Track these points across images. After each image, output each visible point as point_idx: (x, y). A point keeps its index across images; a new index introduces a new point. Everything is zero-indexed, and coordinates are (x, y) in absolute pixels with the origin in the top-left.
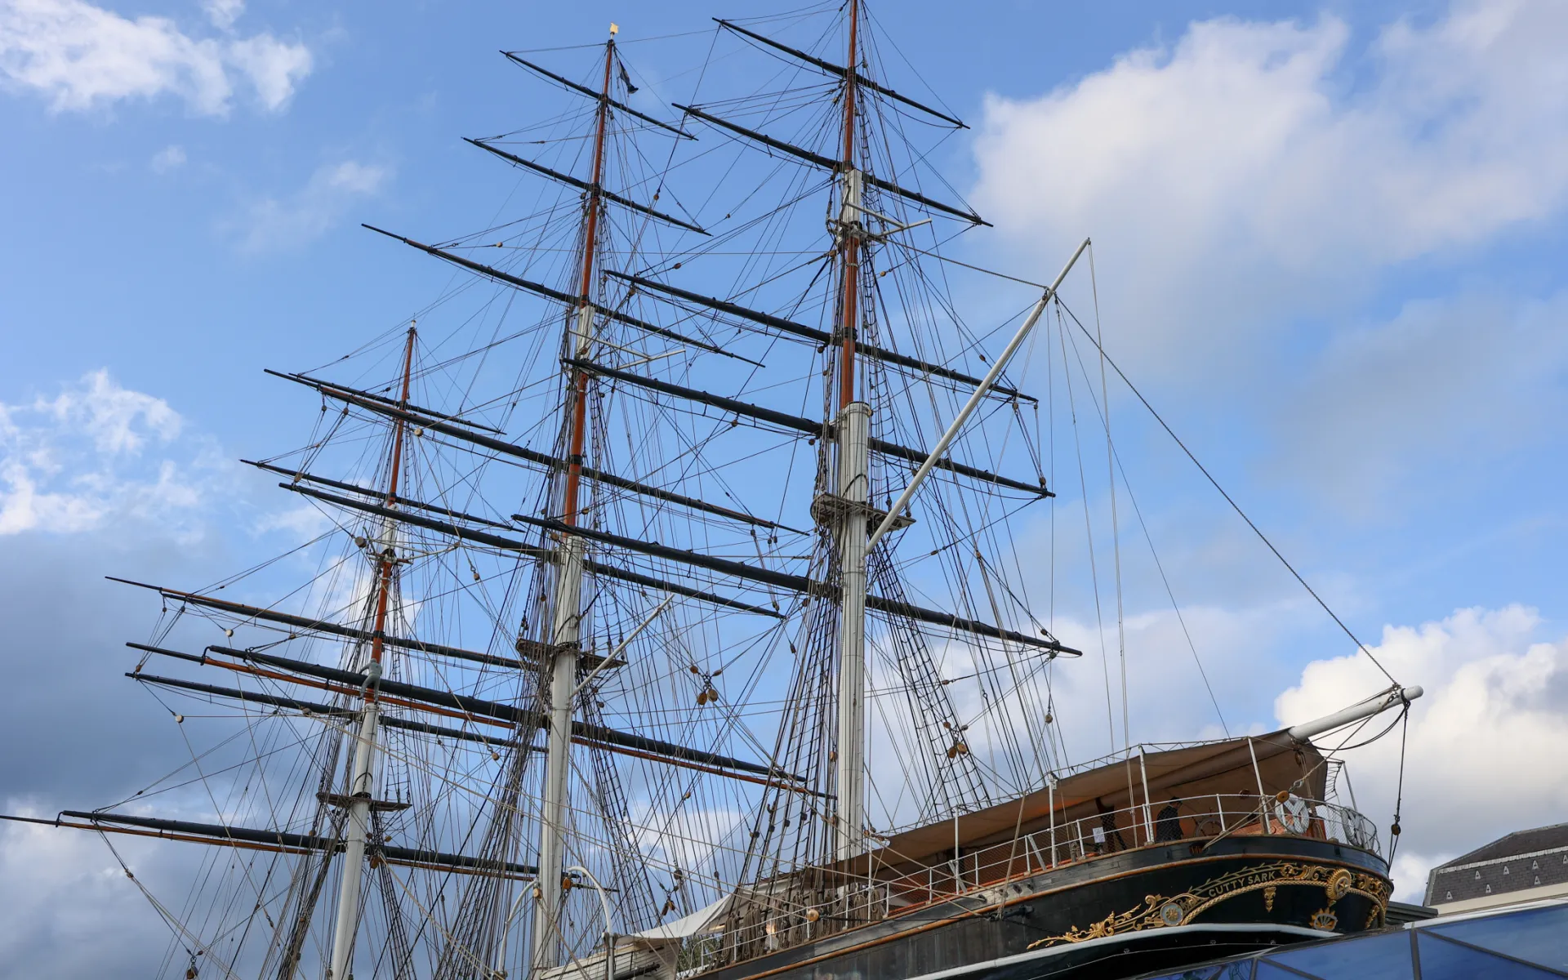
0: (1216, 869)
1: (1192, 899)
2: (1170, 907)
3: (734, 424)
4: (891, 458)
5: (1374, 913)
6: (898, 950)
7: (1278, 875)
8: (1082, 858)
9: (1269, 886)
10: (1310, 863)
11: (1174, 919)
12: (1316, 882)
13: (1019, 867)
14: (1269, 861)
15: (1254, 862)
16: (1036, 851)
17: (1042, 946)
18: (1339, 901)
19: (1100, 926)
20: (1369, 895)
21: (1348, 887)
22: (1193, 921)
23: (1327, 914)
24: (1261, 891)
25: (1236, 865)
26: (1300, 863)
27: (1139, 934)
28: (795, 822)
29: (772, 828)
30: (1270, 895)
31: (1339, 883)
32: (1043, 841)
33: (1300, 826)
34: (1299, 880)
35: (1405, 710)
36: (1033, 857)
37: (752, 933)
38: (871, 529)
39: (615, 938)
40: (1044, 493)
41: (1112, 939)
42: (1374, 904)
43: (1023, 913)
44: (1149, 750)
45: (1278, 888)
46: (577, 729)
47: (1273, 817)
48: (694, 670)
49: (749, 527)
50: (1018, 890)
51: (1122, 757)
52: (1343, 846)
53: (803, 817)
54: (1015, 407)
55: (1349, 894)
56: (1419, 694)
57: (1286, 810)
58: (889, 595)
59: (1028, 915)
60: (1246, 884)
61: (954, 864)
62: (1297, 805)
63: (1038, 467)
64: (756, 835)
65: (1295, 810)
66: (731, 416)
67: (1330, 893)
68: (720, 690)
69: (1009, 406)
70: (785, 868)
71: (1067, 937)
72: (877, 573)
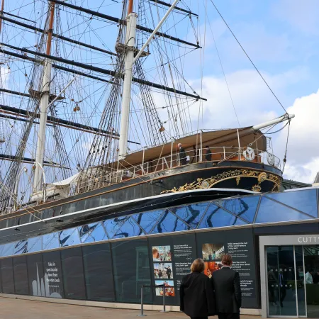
0: (221, 171)
1: (212, 180)
2: (205, 182)
3: (91, 18)
4: (144, 32)
5: (275, 187)
6: (123, 192)
7: (241, 173)
8: (179, 166)
9: (238, 177)
10: (252, 170)
11: (206, 186)
12: (254, 176)
13: (160, 168)
14: (238, 169)
15: (234, 169)
16: (166, 162)
17: (165, 193)
18: (262, 183)
19: (183, 187)
20: (273, 181)
21: (265, 178)
22: (212, 187)
23: (258, 186)
24: (235, 179)
25: (226, 170)
26: (249, 170)
27: (195, 190)
28: (101, 149)
29: (94, 152)
30: (238, 180)
31: (262, 177)
32: (168, 159)
33: (251, 158)
34: (248, 176)
35: (289, 121)
36: (165, 164)
37: (85, 184)
38: (135, 55)
39: (46, 185)
40: (198, 47)
41: (186, 192)
42: (275, 184)
43: (160, 182)
44: (204, 131)
45: (241, 178)
46: (49, 118)
47: (242, 155)
48: (73, 100)
49: (110, 55)
50: (159, 175)
51: (196, 133)
52: (267, 165)
53: (103, 149)
54: (190, 17)
55: (266, 181)
56: (293, 117)
57: (247, 153)
58: (141, 78)
59: (161, 183)
60: (230, 176)
61: (142, 166)
62: (250, 151)
63: (197, 38)
64: (90, 154)
65: (250, 153)
66: (90, 16)
67: (259, 180)
68: (81, 107)
69: (188, 17)
70: (96, 164)
71: (173, 190)
72: (137, 70)
